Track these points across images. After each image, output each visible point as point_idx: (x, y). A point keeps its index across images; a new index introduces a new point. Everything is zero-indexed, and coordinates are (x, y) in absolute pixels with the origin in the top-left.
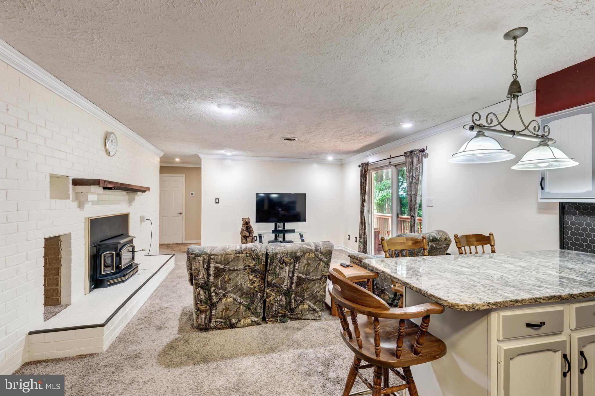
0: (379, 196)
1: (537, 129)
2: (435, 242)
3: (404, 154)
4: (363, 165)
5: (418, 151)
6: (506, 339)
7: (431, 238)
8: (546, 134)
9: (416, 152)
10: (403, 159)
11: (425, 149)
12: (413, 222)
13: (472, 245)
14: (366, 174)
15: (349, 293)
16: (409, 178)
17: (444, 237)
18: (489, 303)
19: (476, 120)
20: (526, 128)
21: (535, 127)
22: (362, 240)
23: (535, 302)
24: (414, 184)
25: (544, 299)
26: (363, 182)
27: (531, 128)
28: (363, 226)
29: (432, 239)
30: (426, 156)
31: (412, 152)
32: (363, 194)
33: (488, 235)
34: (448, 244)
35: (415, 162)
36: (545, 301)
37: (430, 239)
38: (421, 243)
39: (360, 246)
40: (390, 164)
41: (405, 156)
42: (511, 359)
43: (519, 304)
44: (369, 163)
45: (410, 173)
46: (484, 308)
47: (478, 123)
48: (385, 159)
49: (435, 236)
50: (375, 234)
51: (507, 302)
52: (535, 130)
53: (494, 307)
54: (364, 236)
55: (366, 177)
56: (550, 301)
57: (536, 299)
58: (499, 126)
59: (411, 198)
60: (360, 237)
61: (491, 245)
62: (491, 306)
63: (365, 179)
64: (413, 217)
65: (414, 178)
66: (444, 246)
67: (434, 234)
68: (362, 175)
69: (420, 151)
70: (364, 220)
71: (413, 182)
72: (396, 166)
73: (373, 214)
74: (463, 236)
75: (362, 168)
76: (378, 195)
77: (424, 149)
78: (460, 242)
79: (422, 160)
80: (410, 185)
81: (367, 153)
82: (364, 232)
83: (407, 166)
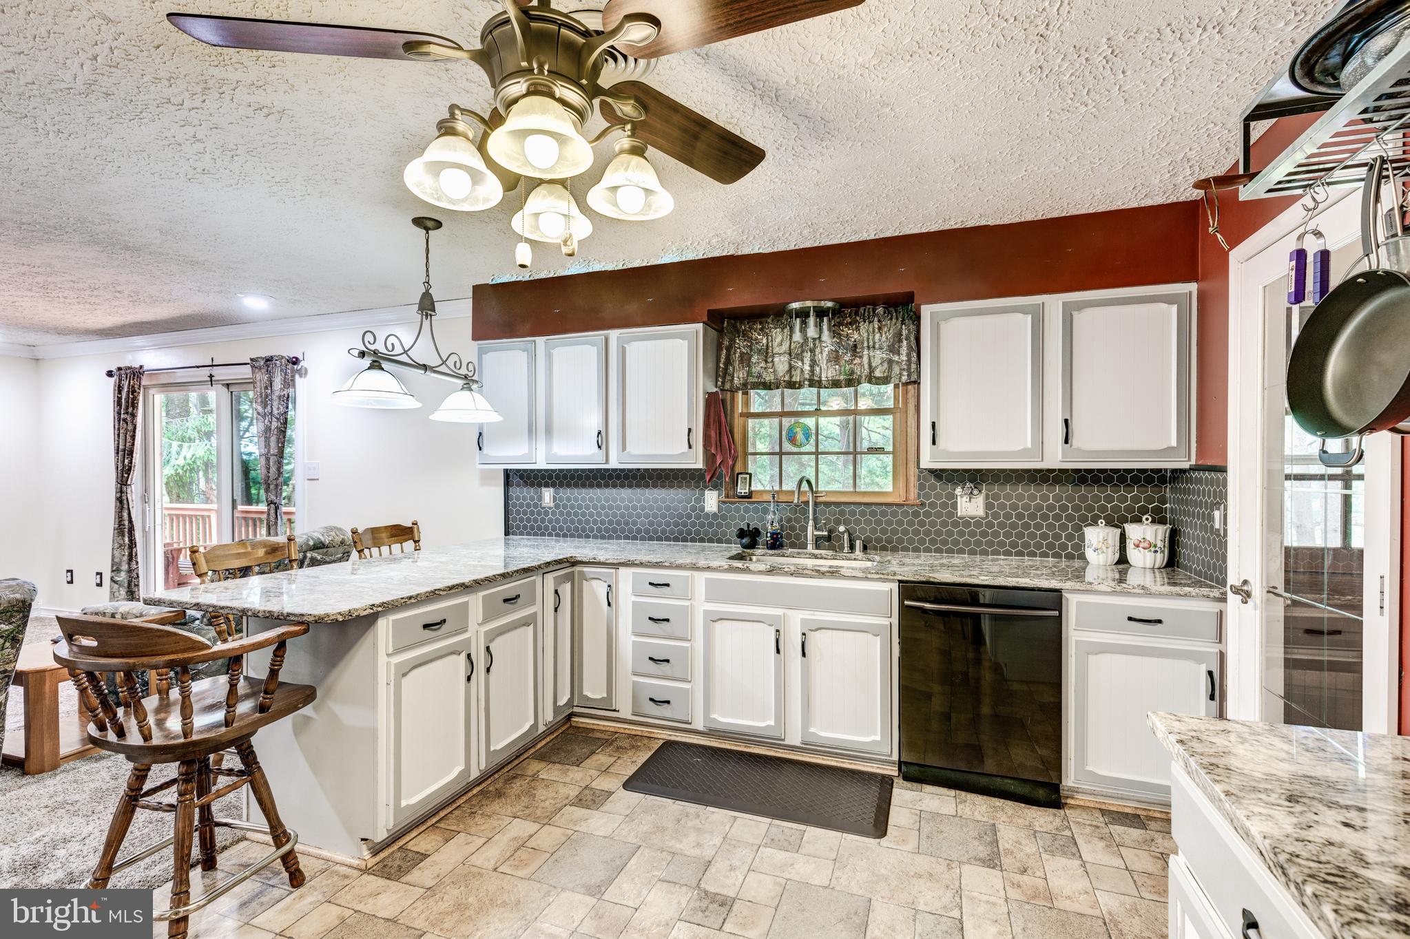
0: (181, 457)
1: (458, 366)
2: (320, 551)
3: (249, 362)
4: (123, 372)
5: (283, 361)
6: (398, 651)
7: (311, 543)
8: (471, 374)
9: (278, 362)
10: (246, 372)
11: (301, 358)
12: (274, 516)
13: (383, 544)
14: (135, 399)
15: (121, 642)
16: (262, 416)
17: (338, 539)
18: (374, 605)
19: (369, 342)
20: (444, 362)
21: (455, 362)
22: (123, 577)
23: (434, 595)
24: (275, 433)
25: (444, 590)
26: (125, 420)
27: (450, 363)
28: (127, 540)
29: (314, 545)
30: (303, 373)
31: (269, 360)
32: (124, 450)
33: (410, 525)
34: (348, 552)
35: (278, 384)
36: (445, 593)
37: (308, 545)
38: (284, 550)
39: (117, 594)
40: (211, 381)
41: (253, 367)
42: (404, 675)
43: (413, 601)
44: (145, 368)
45: (265, 407)
46: (365, 613)
47: (372, 347)
48: (198, 367)
49: (319, 539)
50: (167, 558)
51: (397, 600)
52: (455, 367)
53: (380, 609)
54: (129, 564)
55: (134, 406)
56: (451, 592)
57: (434, 592)
58: (405, 355)
59: (269, 462)
60: (116, 569)
61: (415, 542)
62: (375, 609)
63: (130, 410)
64: (272, 506)
65: (274, 419)
66: (340, 555)
67: (317, 535)
68: (119, 399)
69: (288, 361)
70: (130, 521)
71: (273, 428)
72: (228, 385)
73: (158, 505)
74: (367, 530)
75: (120, 380)
76: (178, 453)
77: (297, 358)
78: (361, 540)
79: (293, 380)
80: (266, 433)
81: (138, 341)
82: (130, 556)
83: (258, 389)
